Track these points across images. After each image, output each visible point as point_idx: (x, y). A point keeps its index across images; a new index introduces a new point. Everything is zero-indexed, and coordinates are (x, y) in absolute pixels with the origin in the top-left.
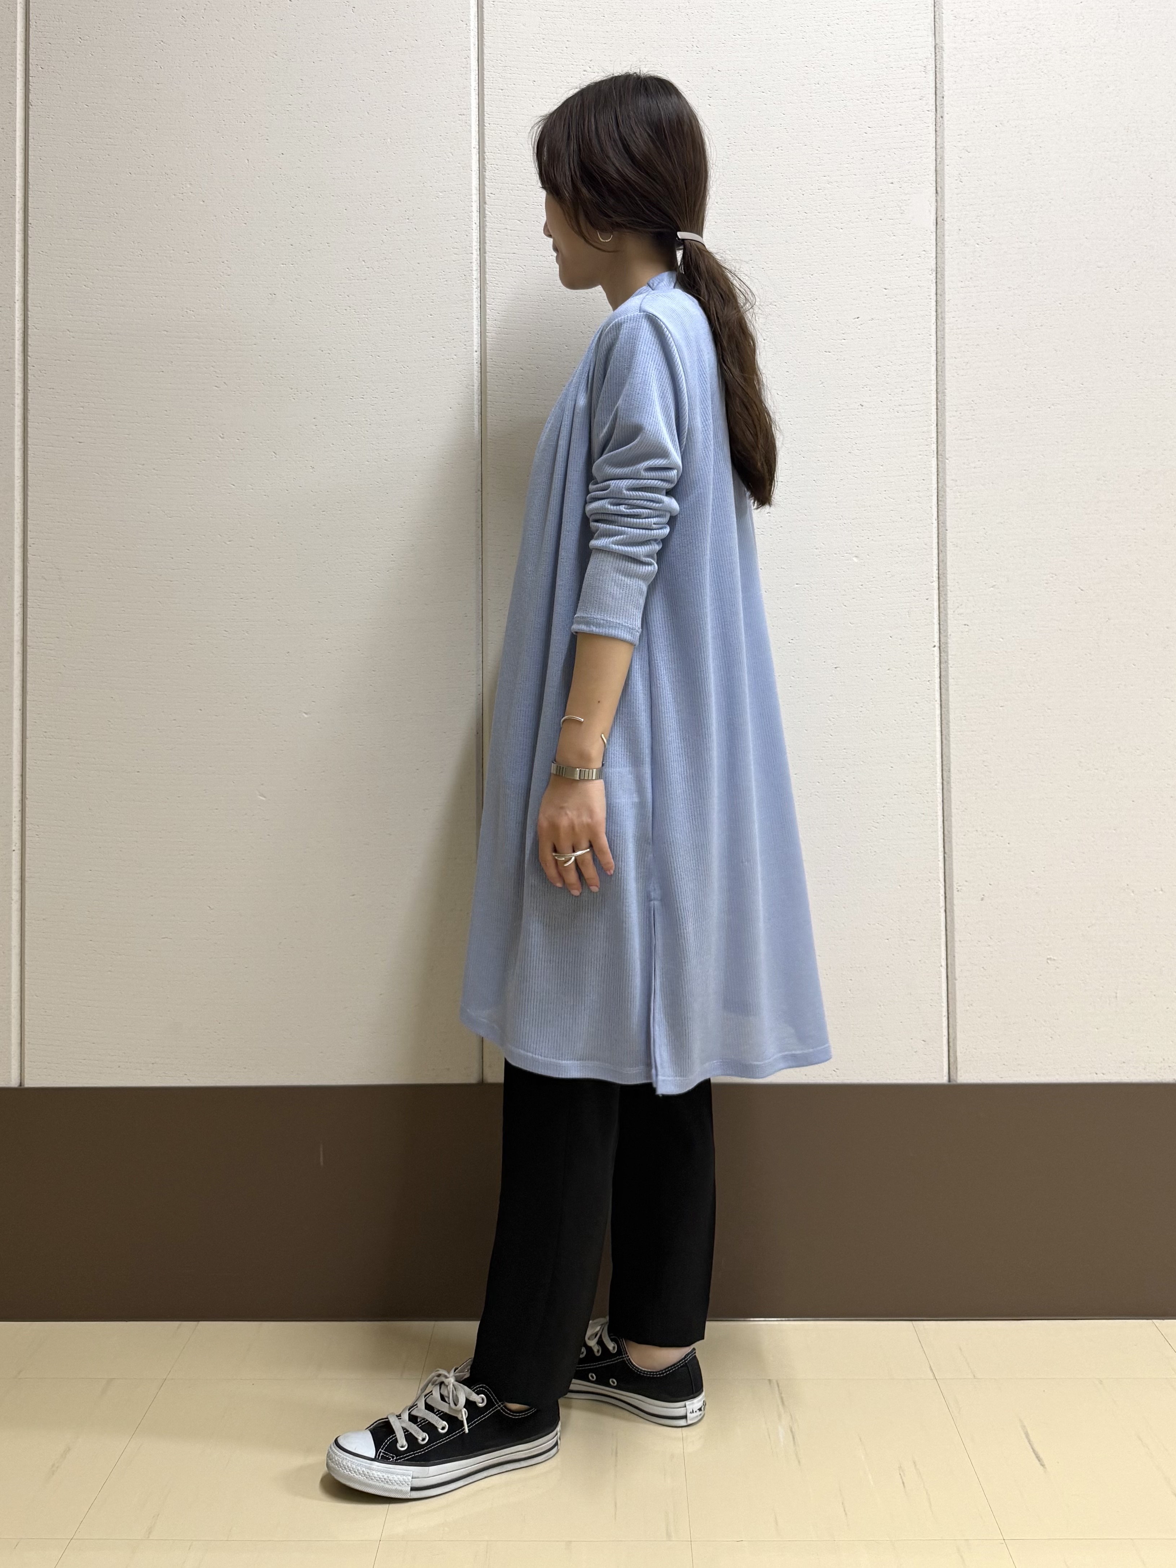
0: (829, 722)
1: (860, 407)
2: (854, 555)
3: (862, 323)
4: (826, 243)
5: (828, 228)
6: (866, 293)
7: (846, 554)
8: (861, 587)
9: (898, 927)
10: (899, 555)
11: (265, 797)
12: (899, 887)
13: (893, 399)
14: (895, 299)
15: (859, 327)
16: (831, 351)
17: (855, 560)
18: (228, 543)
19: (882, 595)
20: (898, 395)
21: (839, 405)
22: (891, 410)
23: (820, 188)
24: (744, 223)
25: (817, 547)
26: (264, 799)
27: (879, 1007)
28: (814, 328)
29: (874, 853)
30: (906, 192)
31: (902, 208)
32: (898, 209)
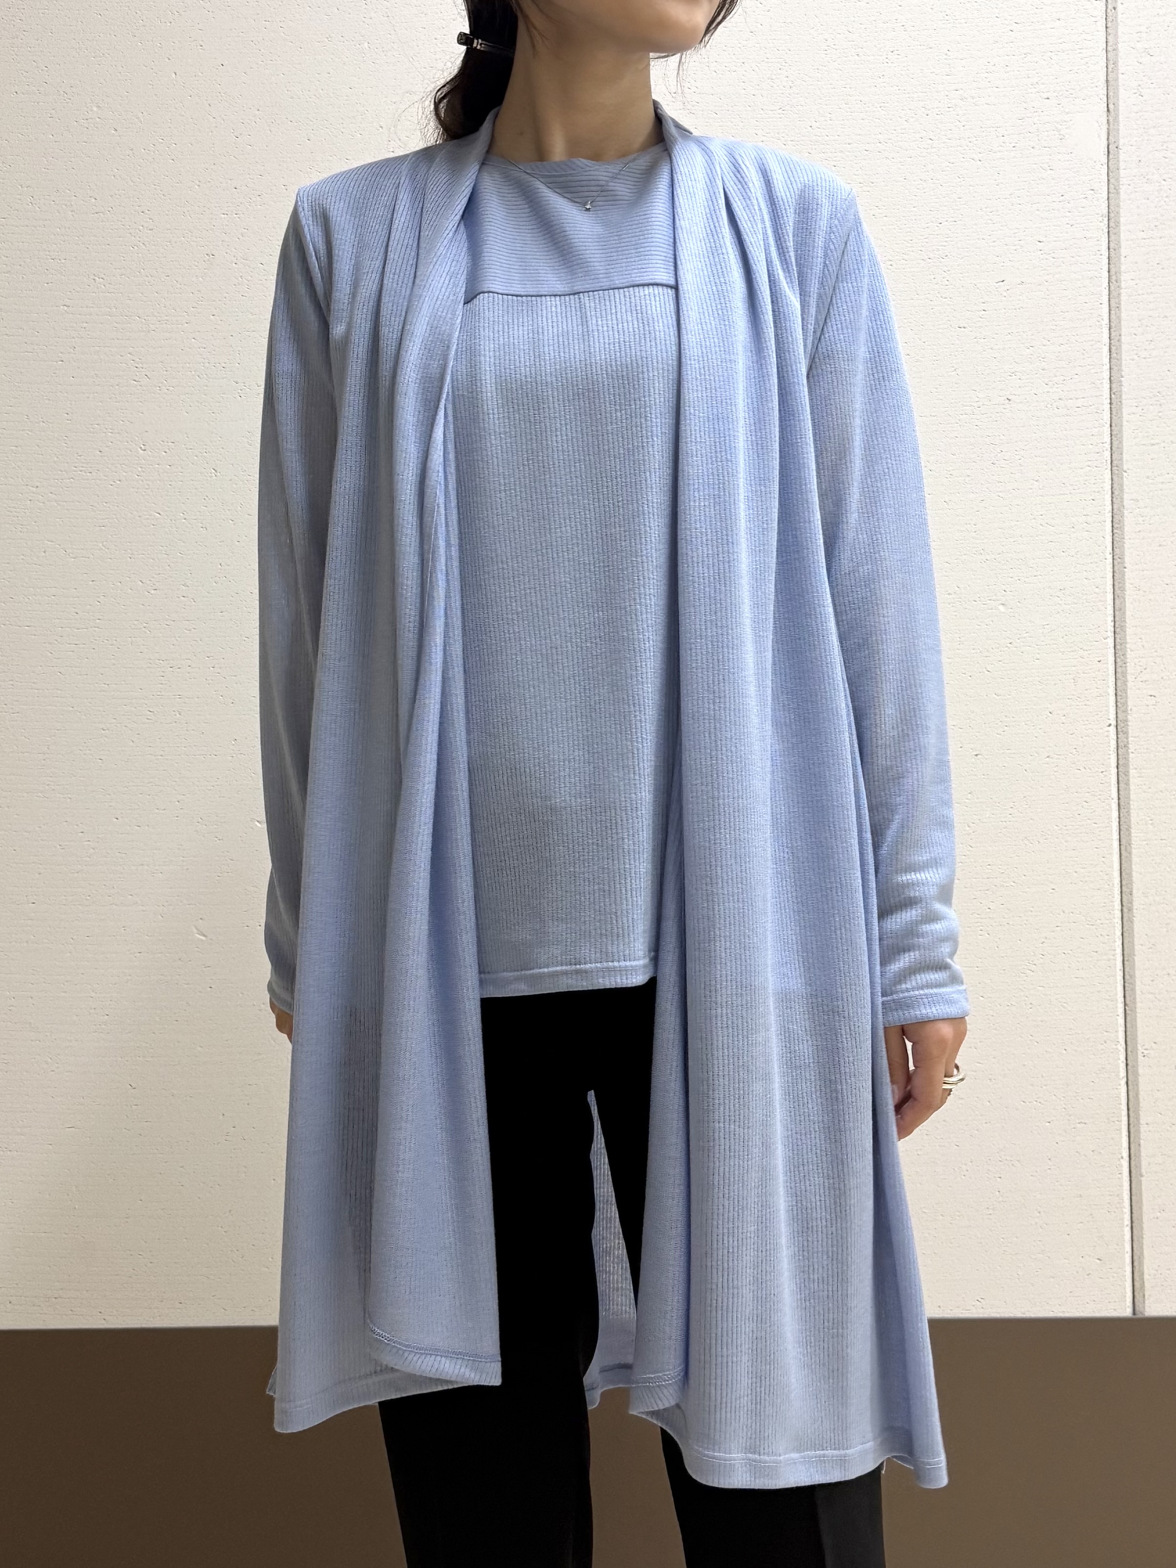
0: (968, 828)
1: (1008, 401)
2: (1001, 602)
3: (1008, 288)
4: (959, 180)
5: (962, 160)
6: (1015, 248)
7: (989, 602)
8: (1009, 645)
9: (1064, 1106)
10: (1061, 602)
11: (204, 936)
12: (1064, 1052)
13: (1051, 390)
14: (1053, 255)
15: (1005, 294)
16: (966, 325)
17: (1001, 608)
18: (153, 592)
19: (1038, 656)
20: (1057, 386)
21: (978, 399)
22: (1049, 406)
23: (949, 106)
24: (847, 153)
25: (950, 592)
26: (203, 938)
27: (1038, 1214)
28: (944, 296)
29: (1030, 1006)
30: (1067, 110)
31: (1062, 132)
32: (1057, 133)
